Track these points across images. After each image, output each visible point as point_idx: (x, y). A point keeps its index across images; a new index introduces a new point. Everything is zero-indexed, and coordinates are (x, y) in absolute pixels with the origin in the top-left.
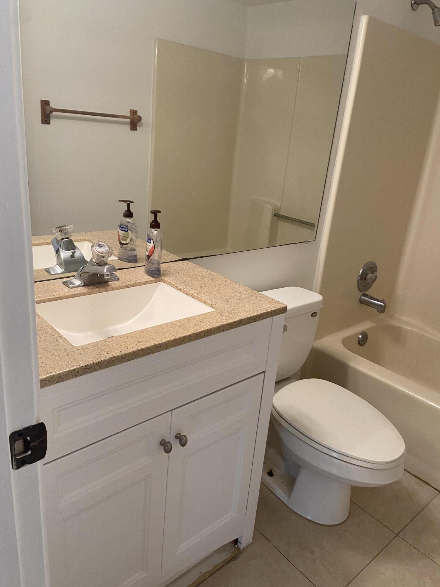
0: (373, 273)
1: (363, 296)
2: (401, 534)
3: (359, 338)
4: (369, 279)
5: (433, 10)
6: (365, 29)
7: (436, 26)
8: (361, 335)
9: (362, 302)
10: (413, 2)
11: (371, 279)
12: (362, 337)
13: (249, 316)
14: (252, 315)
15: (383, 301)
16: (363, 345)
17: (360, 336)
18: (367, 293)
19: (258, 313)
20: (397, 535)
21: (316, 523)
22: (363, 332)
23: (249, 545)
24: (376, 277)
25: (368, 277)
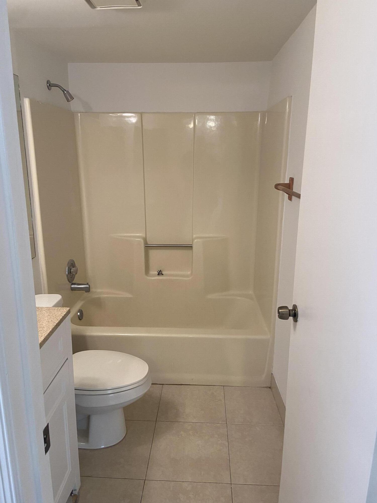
0: (73, 267)
1: (72, 285)
2: (158, 419)
3: (78, 315)
4: (73, 272)
5: (64, 92)
6: (29, 105)
7: (68, 102)
8: (79, 312)
9: (73, 289)
10: (48, 85)
11: (75, 271)
12: (80, 314)
13: (55, 324)
14: (57, 323)
15: (87, 284)
16: (82, 318)
17: (79, 314)
18: (73, 282)
19: (59, 320)
20: (156, 421)
21: (111, 446)
22: (79, 310)
23: (80, 488)
24: (77, 269)
25: (72, 271)
